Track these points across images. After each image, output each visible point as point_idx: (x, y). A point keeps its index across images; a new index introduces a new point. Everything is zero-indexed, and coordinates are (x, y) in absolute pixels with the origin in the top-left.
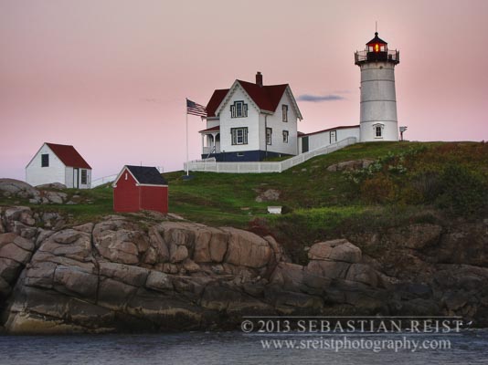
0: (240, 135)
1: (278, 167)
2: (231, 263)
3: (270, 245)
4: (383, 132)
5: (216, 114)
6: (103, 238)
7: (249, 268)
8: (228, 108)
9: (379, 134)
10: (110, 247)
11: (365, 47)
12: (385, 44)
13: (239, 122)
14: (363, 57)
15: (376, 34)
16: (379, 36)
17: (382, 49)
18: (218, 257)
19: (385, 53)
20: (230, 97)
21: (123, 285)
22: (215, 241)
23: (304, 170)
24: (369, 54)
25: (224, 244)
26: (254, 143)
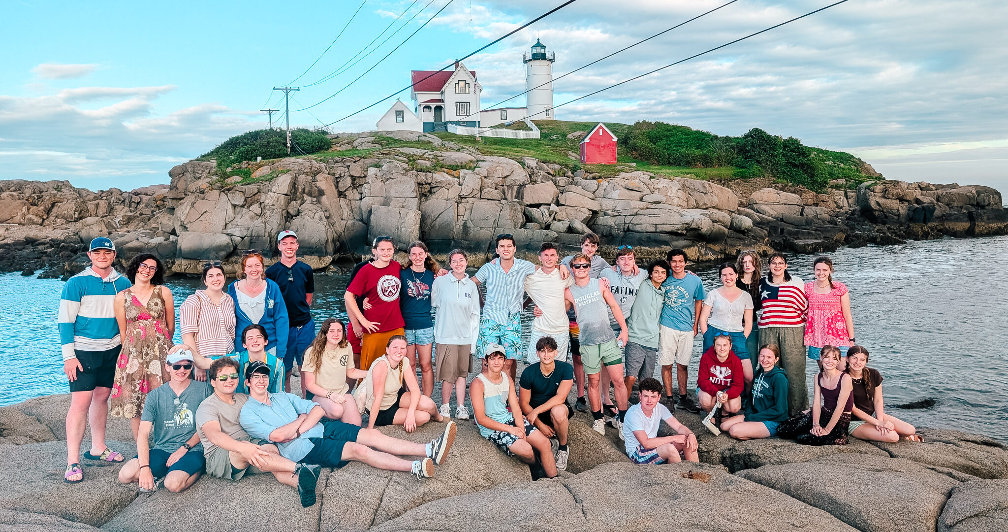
0: (463, 108)
4: (553, 113)
5: (443, 89)
8: (453, 85)
9: (547, 115)
11: (530, 49)
12: (544, 47)
13: (463, 98)
14: (529, 56)
15: (538, 40)
16: (540, 41)
17: (543, 50)
19: (545, 55)
20: (455, 76)
24: (534, 55)
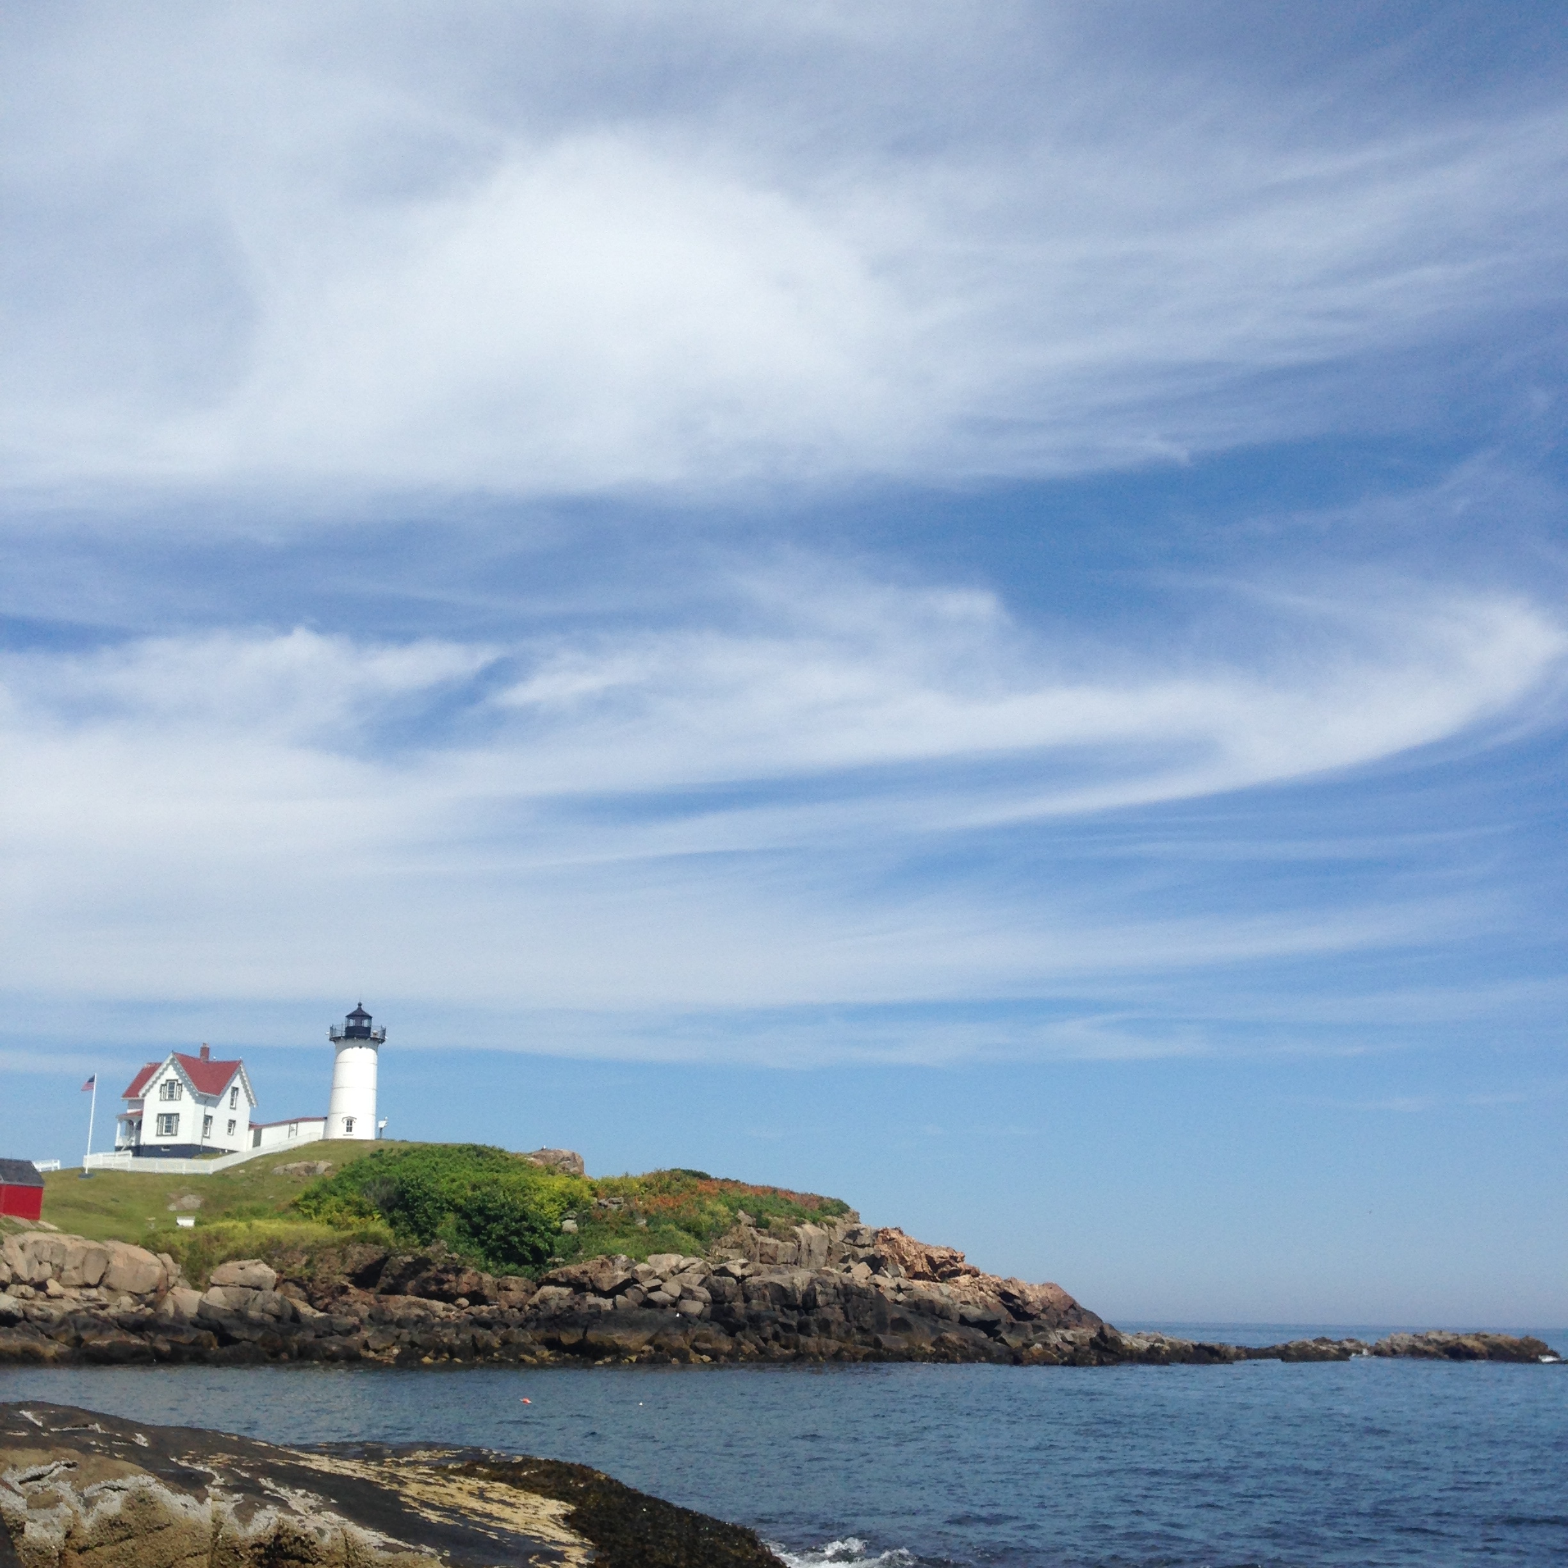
0: (169, 1121)
1: (210, 1166)
2: (109, 1288)
3: (164, 1265)
4: (355, 1127)
5: (141, 1094)
7: (133, 1294)
8: (157, 1087)
9: (349, 1129)
12: (370, 1018)
13: (169, 1107)
14: (341, 1032)
15: (360, 1005)
17: (365, 1023)
18: (93, 1280)
19: (368, 1029)
20: (162, 1074)
22: (92, 1258)
23: (242, 1171)
24: (348, 1029)
25: (103, 1263)
26: (187, 1134)
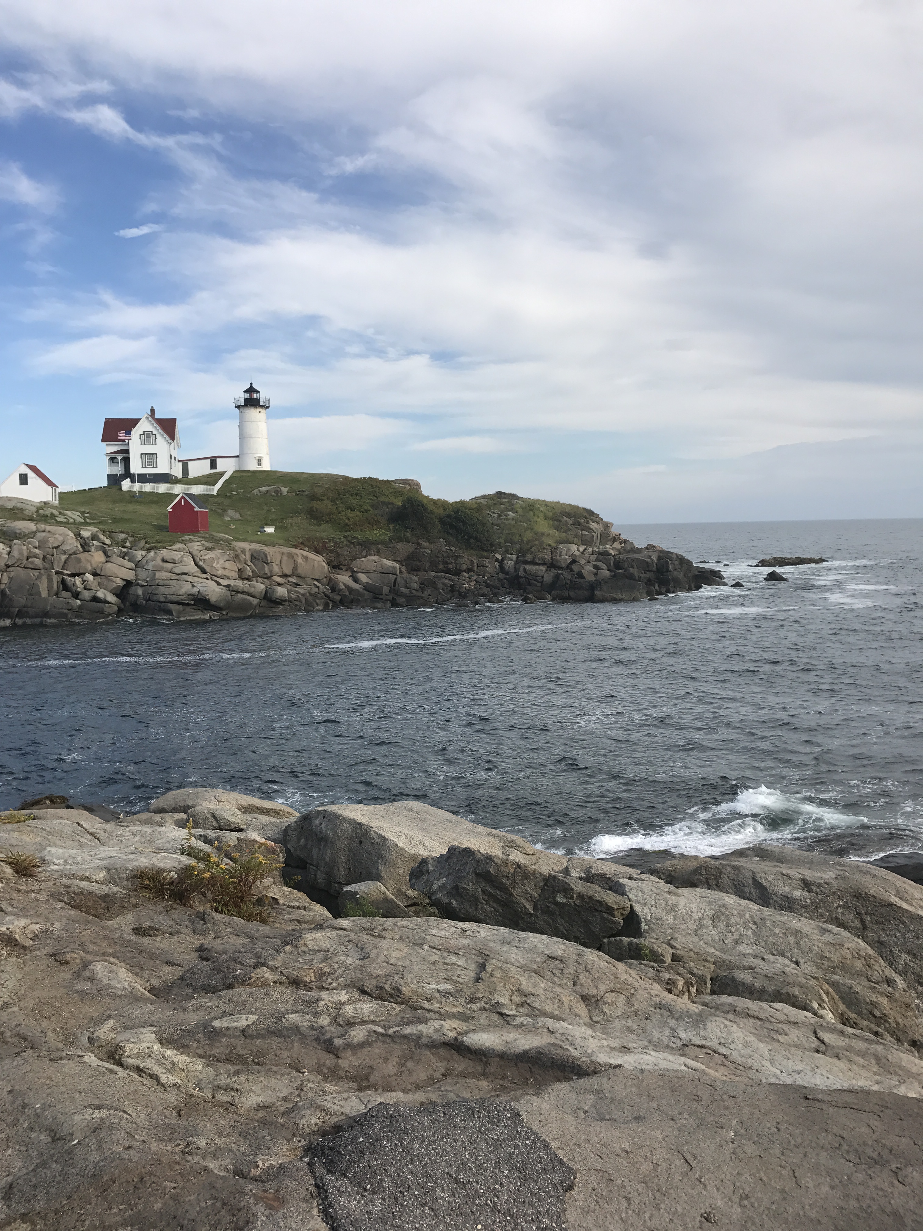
0: (150, 459)
4: (263, 462)
6: (205, 557)
8: (138, 434)
9: (259, 464)
10: (214, 565)
11: (243, 394)
12: (258, 392)
13: (149, 449)
14: (240, 402)
15: (251, 384)
16: (254, 386)
17: (255, 396)
18: (288, 571)
19: (258, 400)
20: (140, 426)
21: (251, 599)
22: (285, 558)
24: (245, 400)
25: (291, 561)
26: (164, 467)
